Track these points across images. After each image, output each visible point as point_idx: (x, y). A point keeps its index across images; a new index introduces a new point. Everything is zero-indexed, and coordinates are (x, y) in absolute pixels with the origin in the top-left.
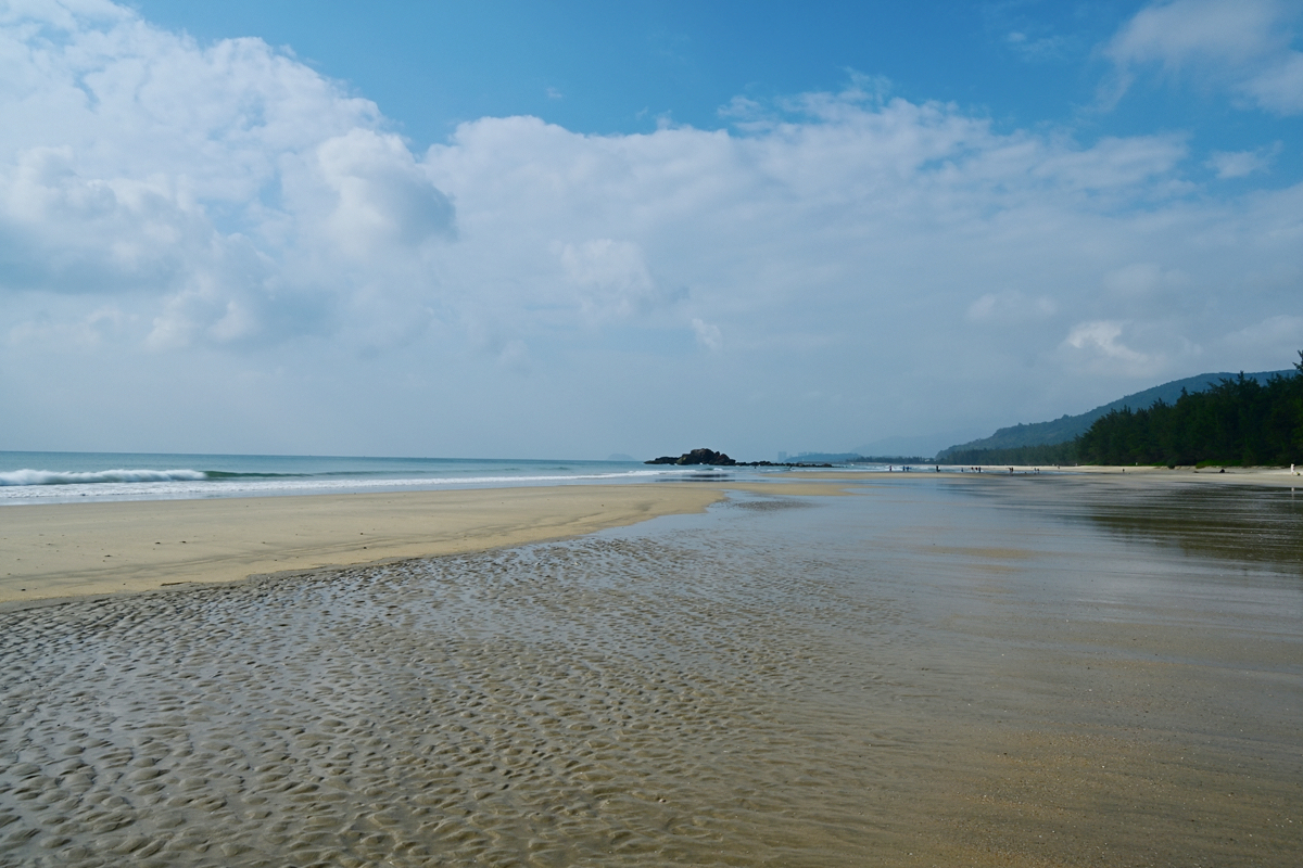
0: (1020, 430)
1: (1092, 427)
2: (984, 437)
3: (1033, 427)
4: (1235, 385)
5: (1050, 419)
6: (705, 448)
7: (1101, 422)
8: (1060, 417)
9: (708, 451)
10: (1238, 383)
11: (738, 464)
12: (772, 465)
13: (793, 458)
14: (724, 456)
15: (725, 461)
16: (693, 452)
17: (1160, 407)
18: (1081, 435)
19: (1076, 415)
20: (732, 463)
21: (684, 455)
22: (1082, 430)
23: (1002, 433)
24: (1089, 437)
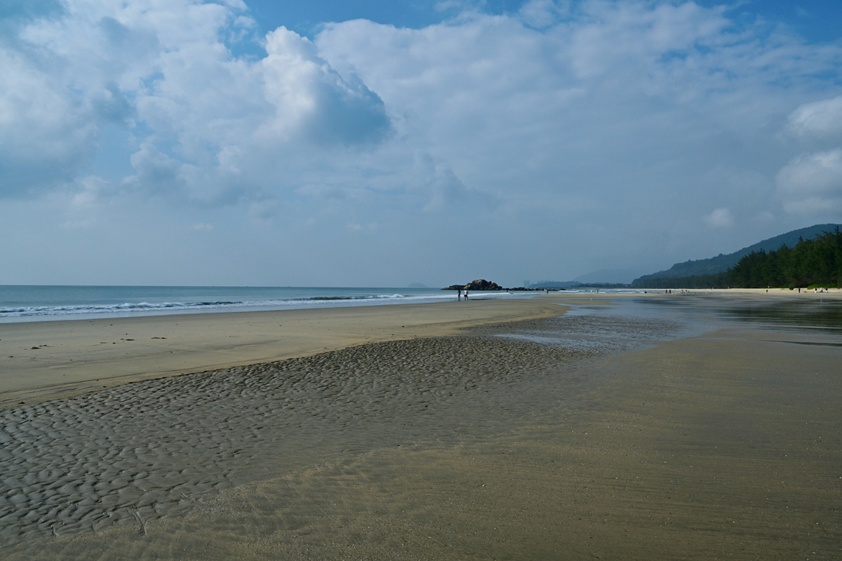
0: (689, 264)
1: (739, 263)
2: (665, 270)
3: (698, 262)
4: (833, 235)
5: (710, 258)
6: (482, 279)
7: (745, 260)
8: (717, 256)
9: (484, 282)
10: (835, 234)
11: (504, 289)
12: (526, 290)
14: (495, 284)
15: (496, 288)
16: (474, 282)
17: (785, 250)
18: (732, 269)
19: (728, 254)
20: (500, 289)
21: (469, 284)
22: (733, 264)
23: (677, 267)
24: (737, 269)
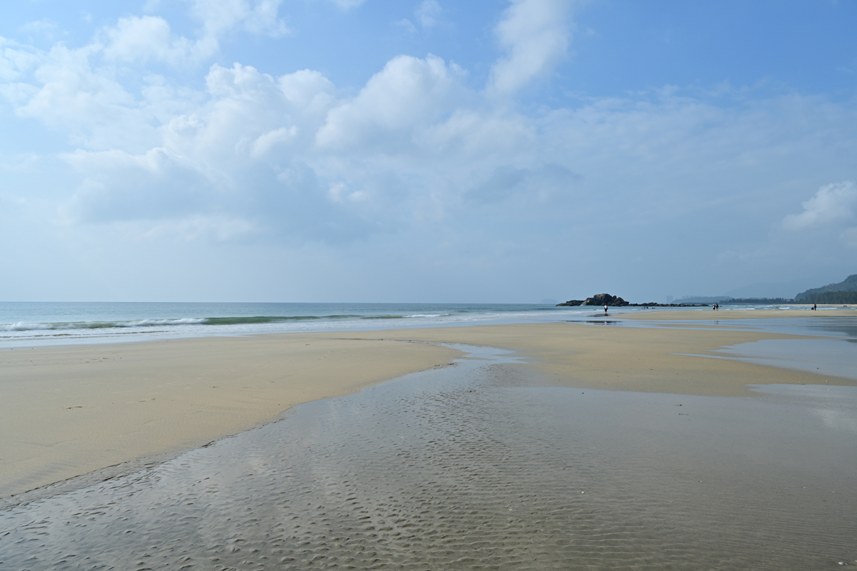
6: (605, 293)
9: (607, 296)
11: (631, 305)
12: (658, 305)
13: (677, 300)
14: (620, 299)
15: (621, 303)
16: (595, 296)
20: (626, 304)
21: (588, 299)
23: (852, 278)
